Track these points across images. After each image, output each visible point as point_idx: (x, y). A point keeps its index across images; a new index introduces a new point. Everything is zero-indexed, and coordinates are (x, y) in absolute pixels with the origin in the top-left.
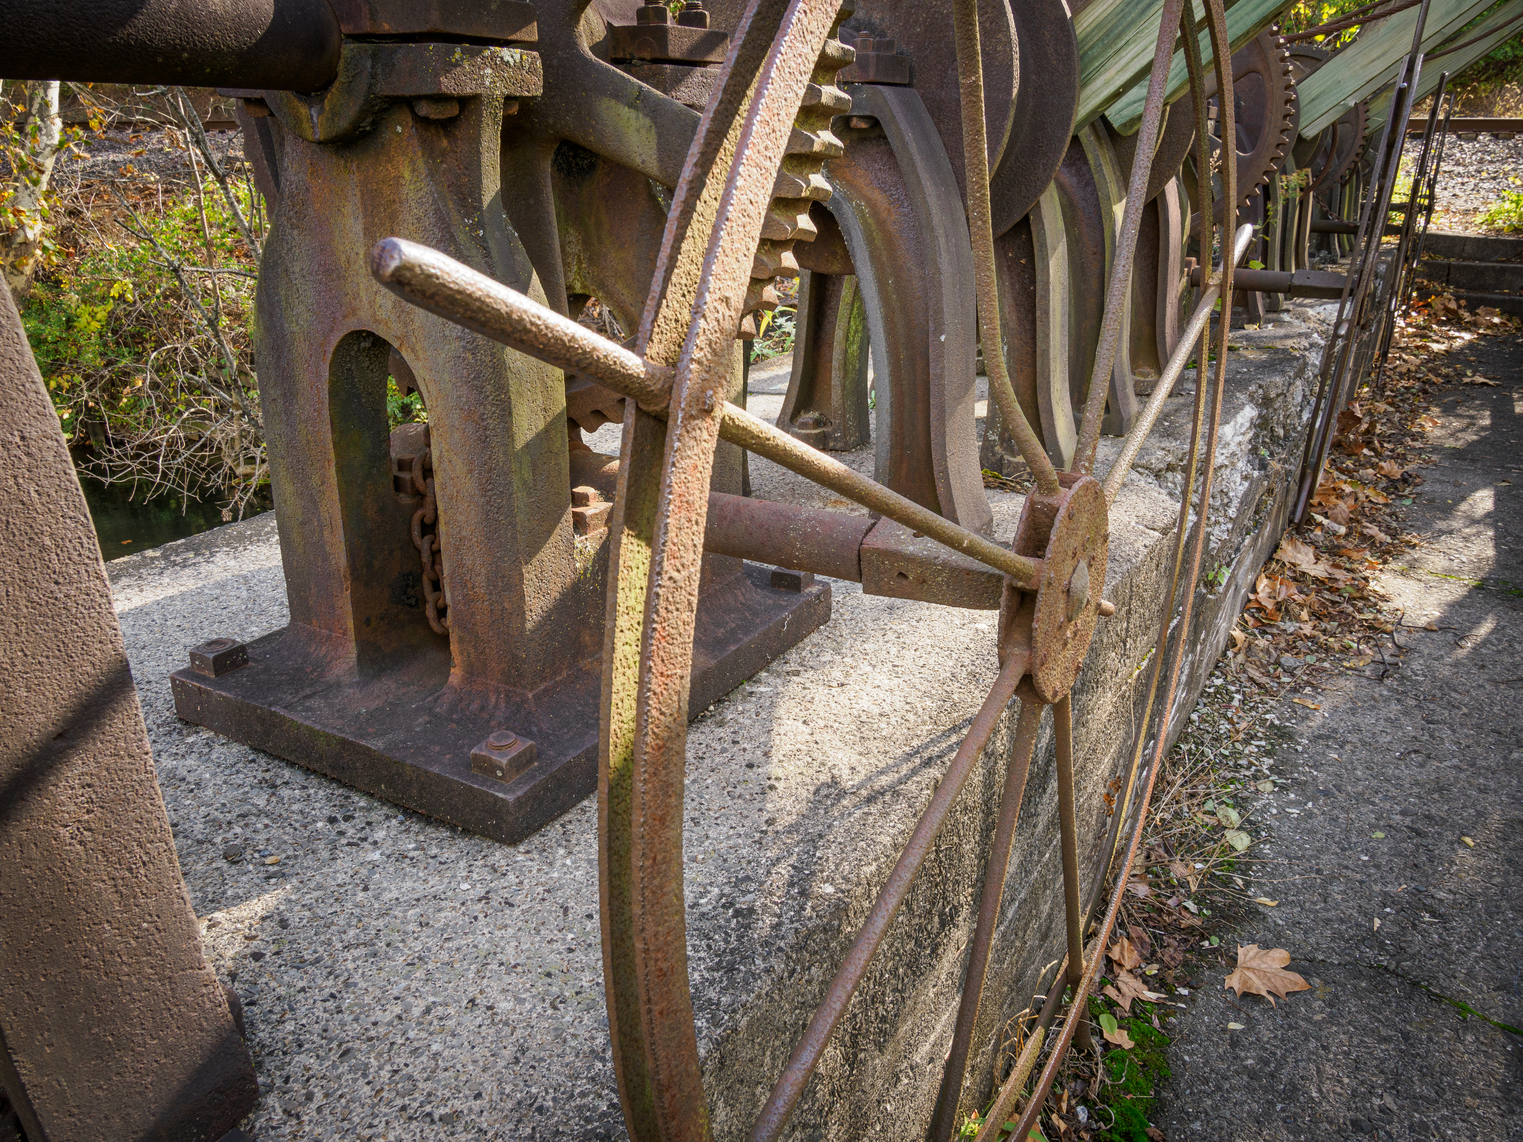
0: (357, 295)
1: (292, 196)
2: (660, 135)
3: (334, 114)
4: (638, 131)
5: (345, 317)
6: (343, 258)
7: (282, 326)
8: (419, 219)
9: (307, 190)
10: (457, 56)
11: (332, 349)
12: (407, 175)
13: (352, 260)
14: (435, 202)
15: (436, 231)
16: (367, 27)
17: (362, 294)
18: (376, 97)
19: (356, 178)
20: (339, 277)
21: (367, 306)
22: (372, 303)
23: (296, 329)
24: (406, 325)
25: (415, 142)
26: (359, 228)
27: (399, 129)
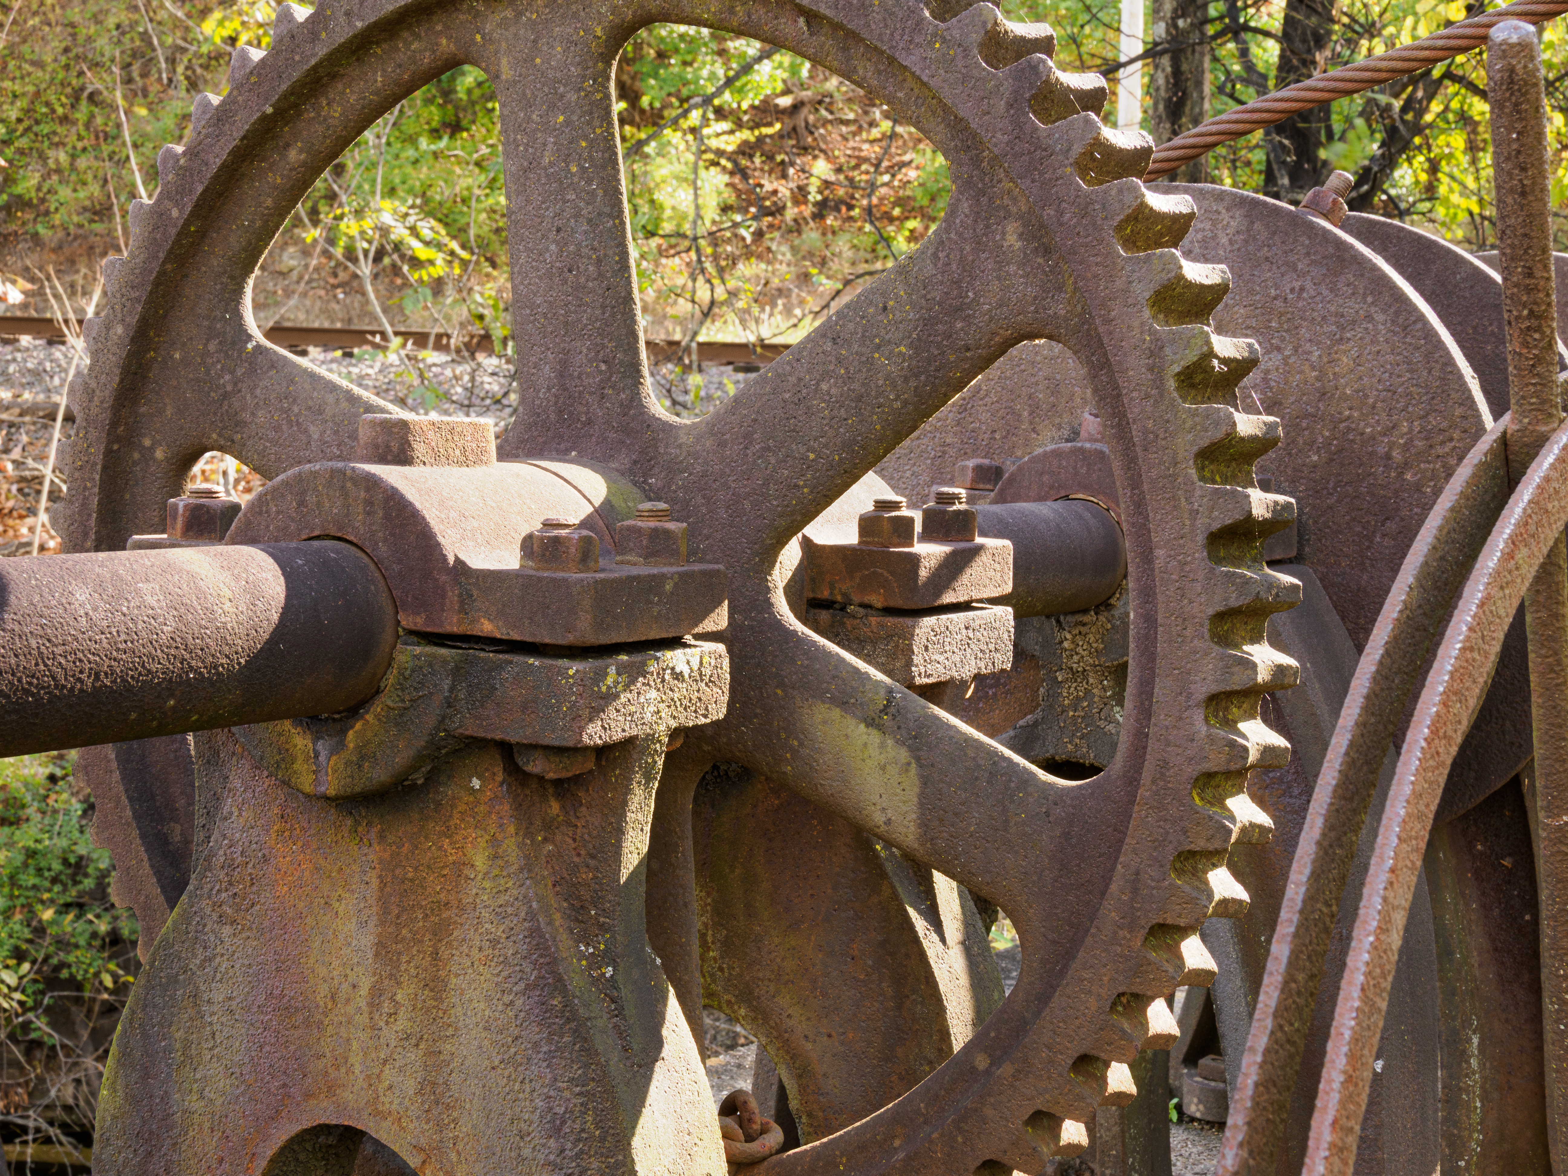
0: (342, 1061)
1: (230, 865)
2: (925, 781)
3: (363, 756)
4: (883, 768)
5: (308, 1095)
6: (323, 990)
7: (165, 1098)
8: (494, 943)
9: (265, 859)
10: (610, 681)
11: (270, 1153)
12: (480, 861)
13: (342, 996)
14: (531, 916)
15: (527, 967)
16: (452, 625)
17: (355, 1060)
18: (449, 735)
19: (375, 853)
20: (307, 1023)
21: (361, 1083)
22: (371, 1080)
23: (197, 1105)
24: (440, 1127)
25: (506, 808)
26: (367, 940)
27: (476, 783)
